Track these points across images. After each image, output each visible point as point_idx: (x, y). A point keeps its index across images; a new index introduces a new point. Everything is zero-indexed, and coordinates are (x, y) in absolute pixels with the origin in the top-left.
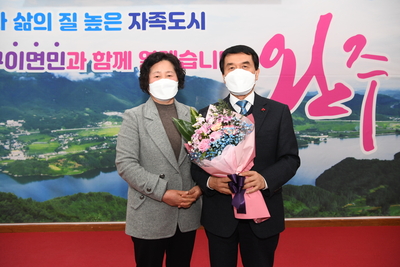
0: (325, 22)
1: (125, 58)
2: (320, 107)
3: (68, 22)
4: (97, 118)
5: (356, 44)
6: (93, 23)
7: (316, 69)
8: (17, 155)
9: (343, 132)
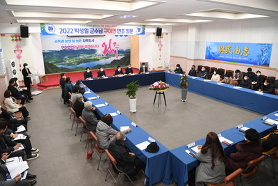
0: (111, 40)
1: (83, 46)
2: (110, 53)
3: (74, 41)
4: (79, 56)
5: (115, 43)
6: (77, 41)
7: (110, 47)
8: (67, 62)
9: (114, 56)
